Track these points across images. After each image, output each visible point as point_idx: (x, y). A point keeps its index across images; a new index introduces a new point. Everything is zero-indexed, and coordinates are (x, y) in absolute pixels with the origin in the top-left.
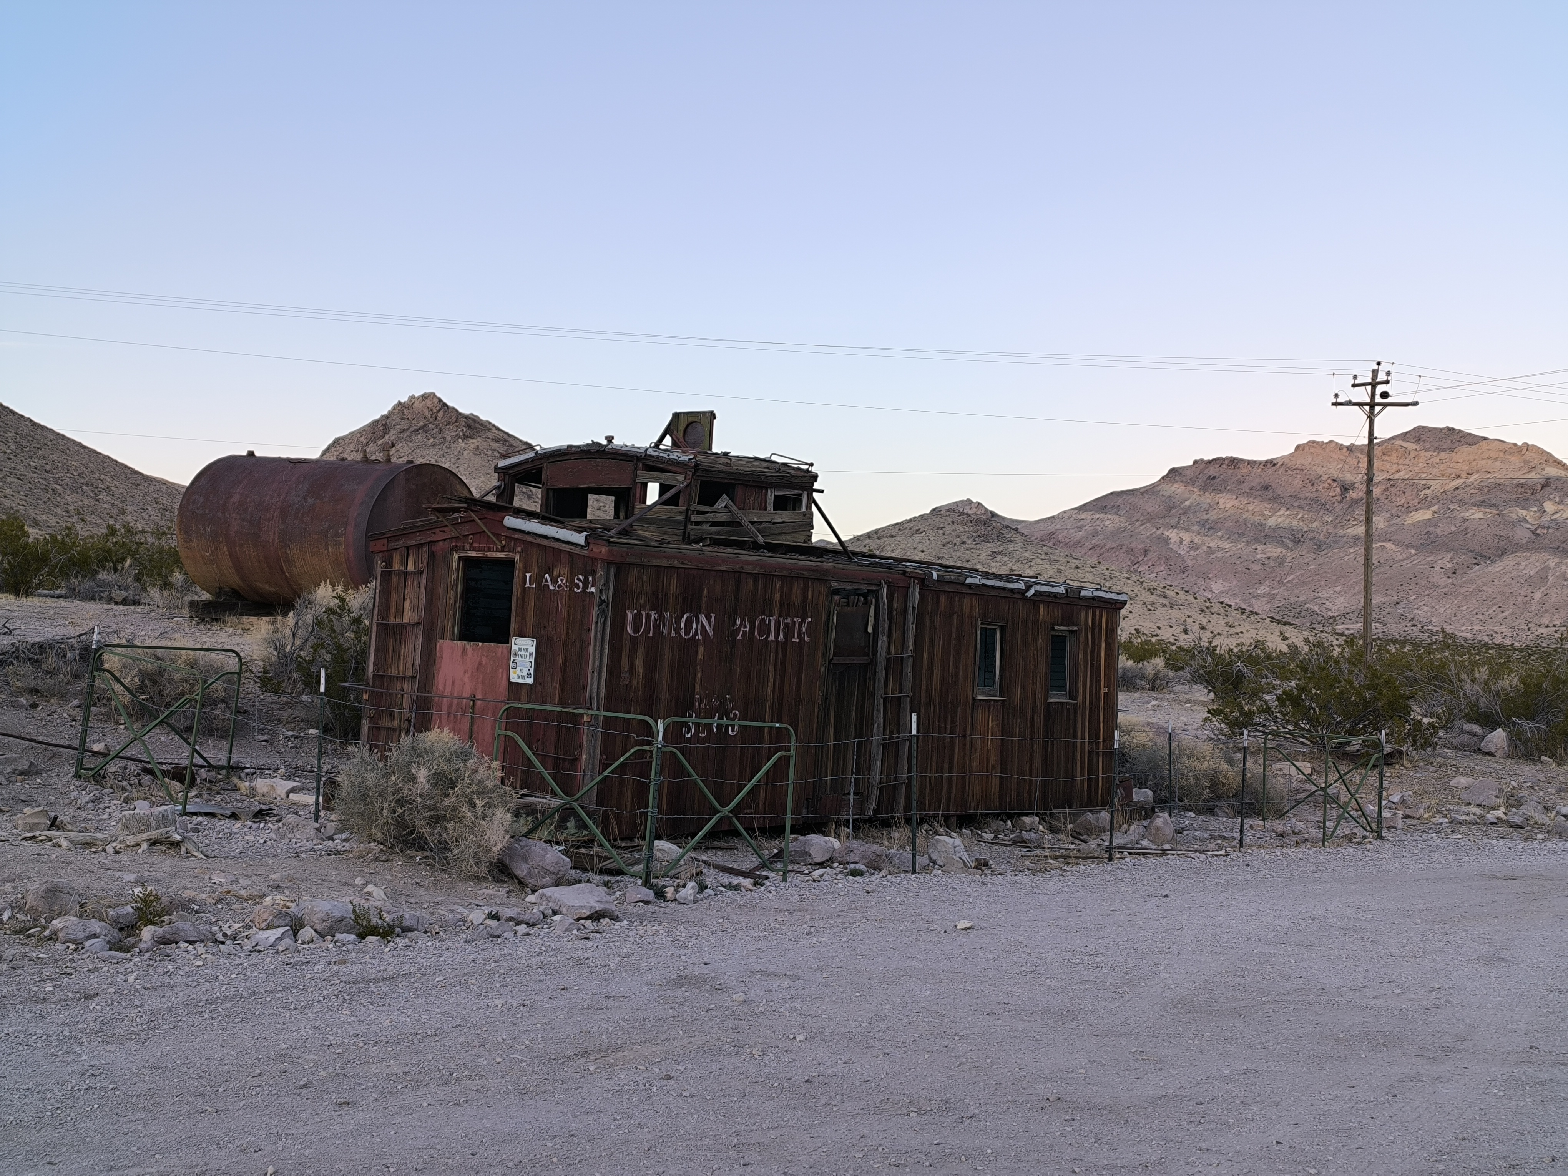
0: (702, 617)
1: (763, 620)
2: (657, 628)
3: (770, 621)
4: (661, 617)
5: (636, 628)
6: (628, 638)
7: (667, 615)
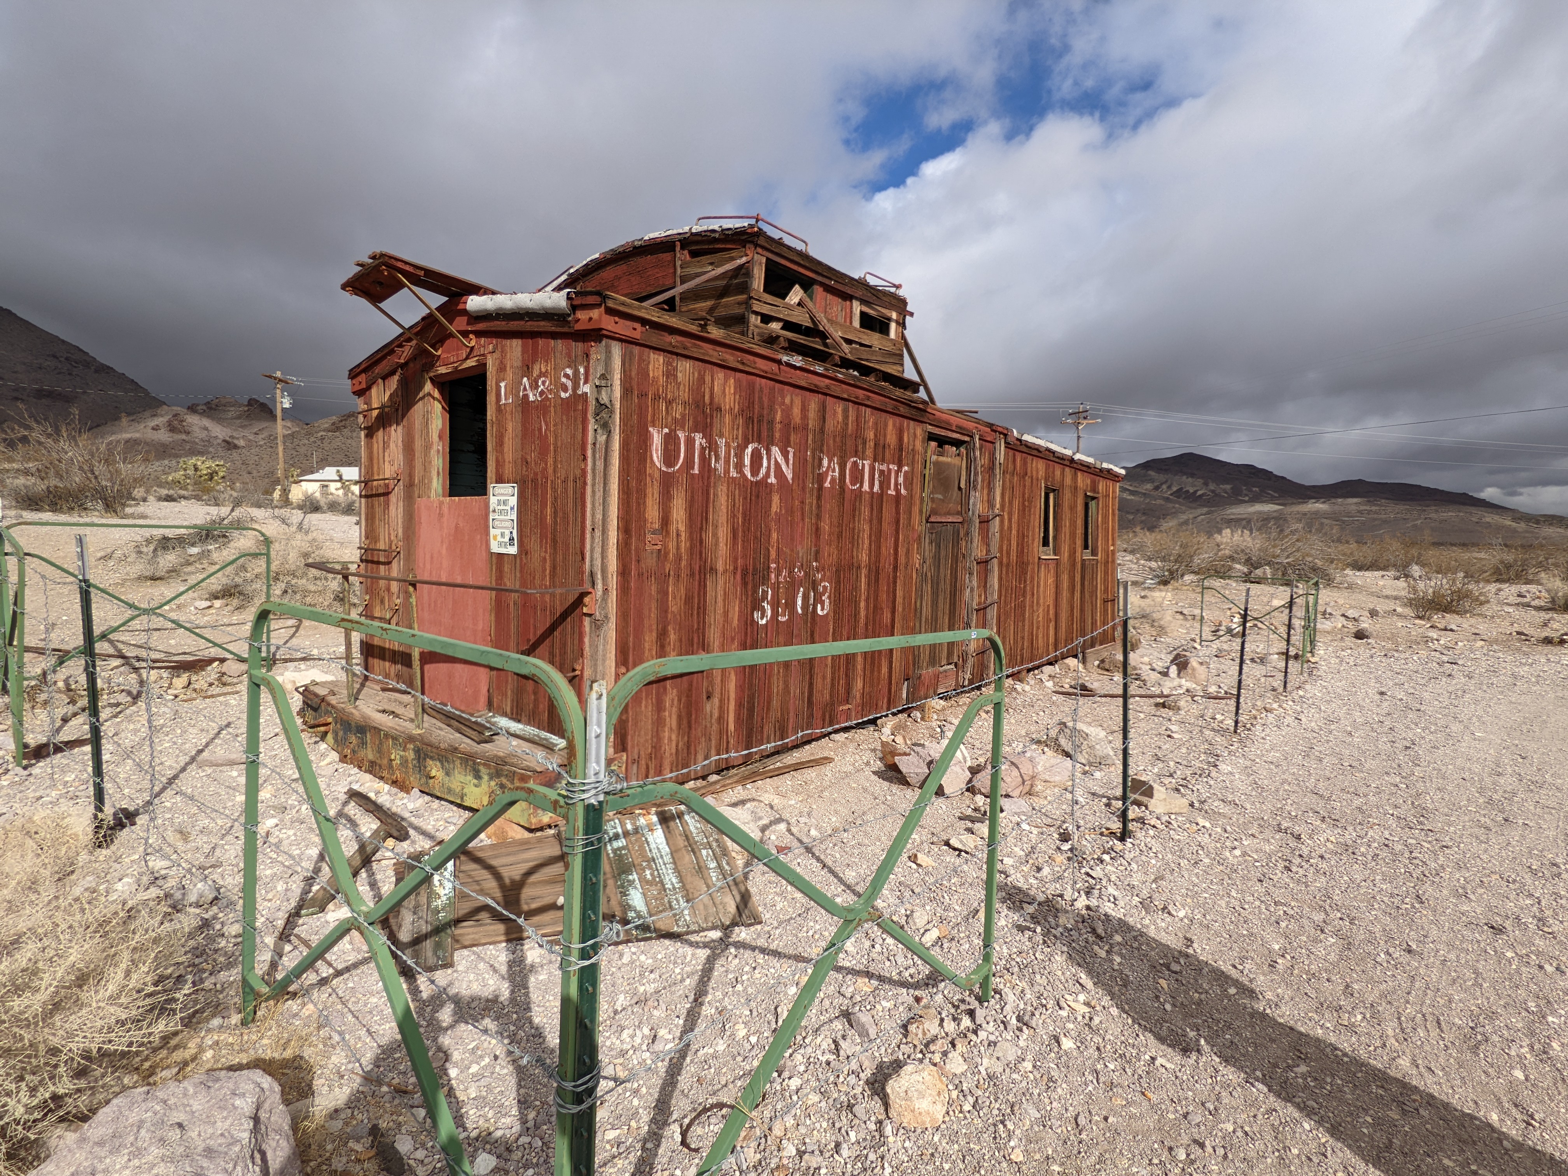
0: (775, 451)
1: (855, 463)
2: (704, 461)
3: (863, 465)
4: (712, 446)
5: (670, 457)
6: (657, 475)
7: (722, 442)
